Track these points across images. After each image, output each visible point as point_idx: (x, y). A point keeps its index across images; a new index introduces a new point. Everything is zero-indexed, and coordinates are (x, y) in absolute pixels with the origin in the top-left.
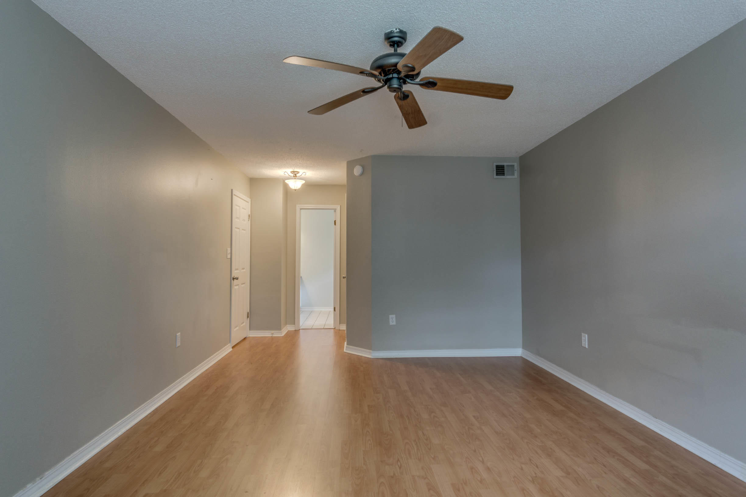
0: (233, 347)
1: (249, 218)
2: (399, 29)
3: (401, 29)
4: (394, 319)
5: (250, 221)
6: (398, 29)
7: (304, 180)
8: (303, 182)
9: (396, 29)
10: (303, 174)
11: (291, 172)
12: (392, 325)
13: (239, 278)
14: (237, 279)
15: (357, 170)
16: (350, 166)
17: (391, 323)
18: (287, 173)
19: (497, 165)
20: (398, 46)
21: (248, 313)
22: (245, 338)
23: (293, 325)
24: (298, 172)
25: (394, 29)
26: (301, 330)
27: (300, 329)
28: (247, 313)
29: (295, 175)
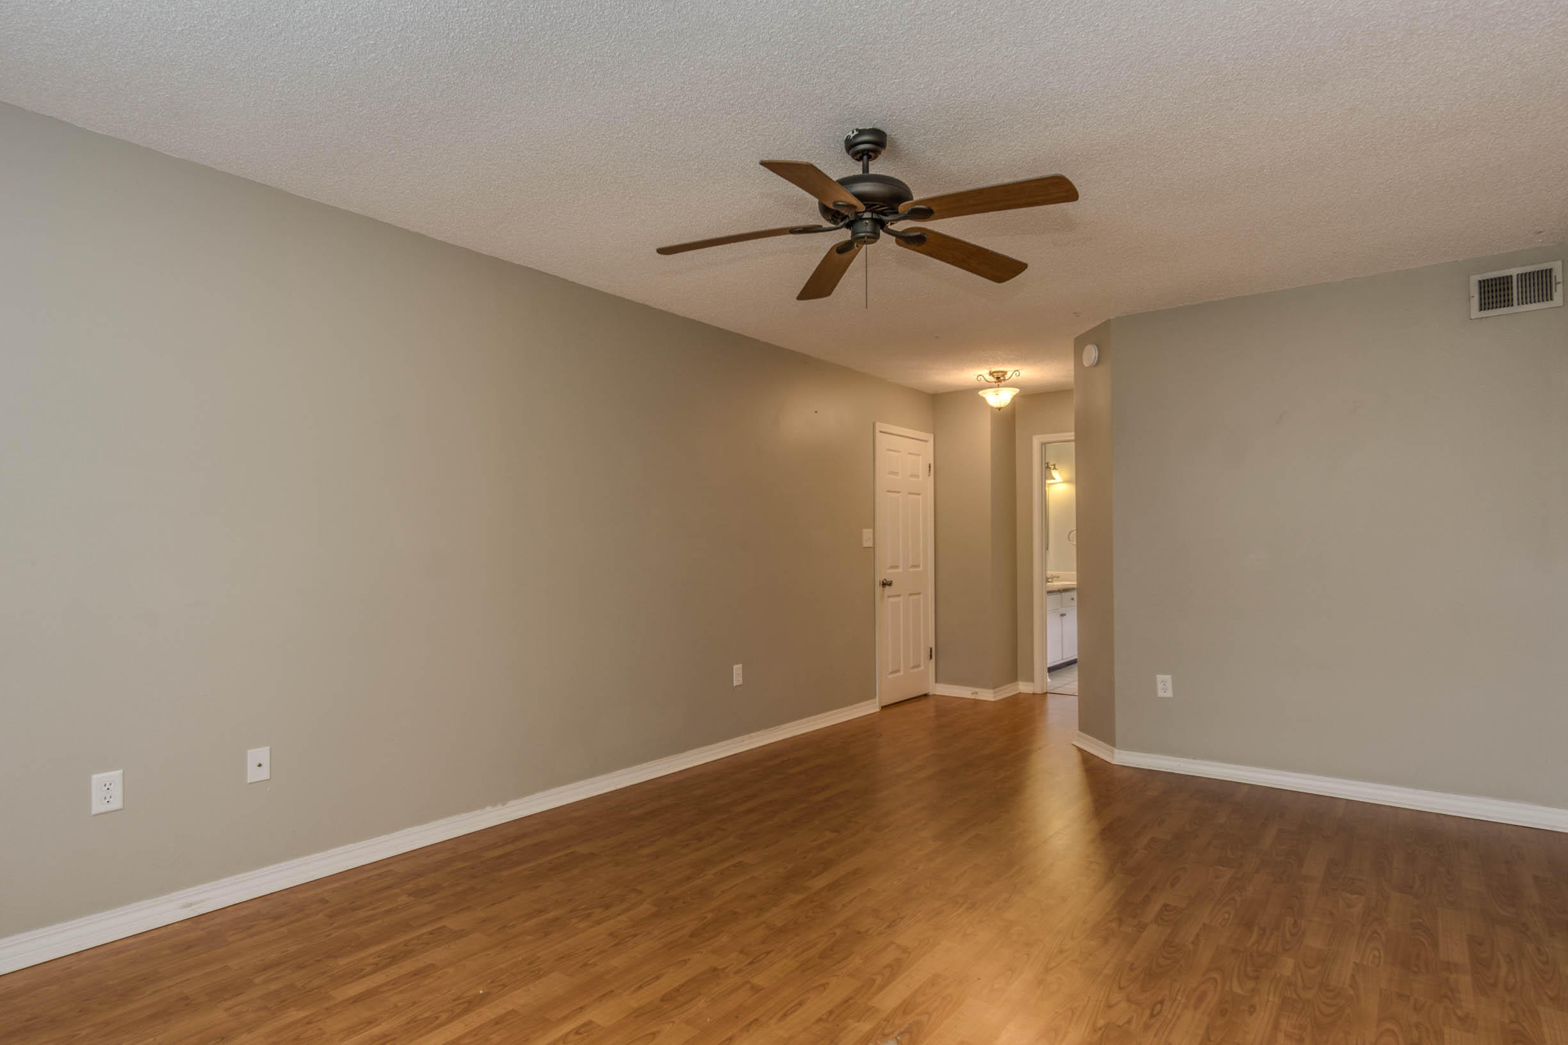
0: (883, 708)
1: (930, 471)
2: (857, 130)
3: (861, 128)
4: (1169, 686)
5: (932, 476)
6: (855, 131)
7: (1017, 388)
8: (1017, 391)
9: (853, 132)
10: (1014, 374)
11: (991, 374)
12: (1162, 698)
13: (894, 584)
14: (890, 584)
15: (1091, 354)
16: (1080, 344)
17: (1161, 694)
18: (982, 378)
19: (1480, 279)
20: (870, 158)
21: (931, 649)
22: (926, 695)
23: (1032, 684)
24: (1005, 373)
25: (850, 133)
26: (1048, 695)
27: (1046, 693)
28: (929, 650)
29: (999, 379)
